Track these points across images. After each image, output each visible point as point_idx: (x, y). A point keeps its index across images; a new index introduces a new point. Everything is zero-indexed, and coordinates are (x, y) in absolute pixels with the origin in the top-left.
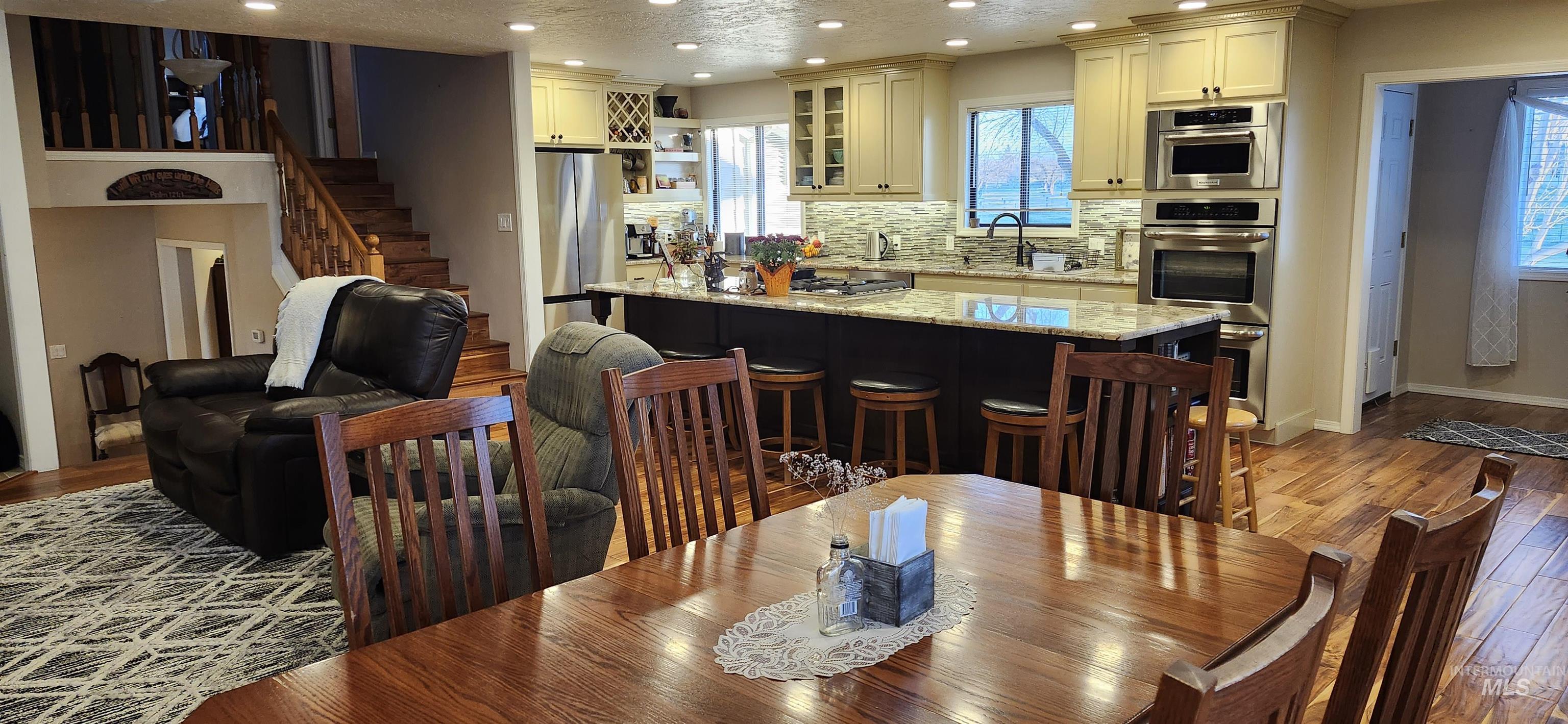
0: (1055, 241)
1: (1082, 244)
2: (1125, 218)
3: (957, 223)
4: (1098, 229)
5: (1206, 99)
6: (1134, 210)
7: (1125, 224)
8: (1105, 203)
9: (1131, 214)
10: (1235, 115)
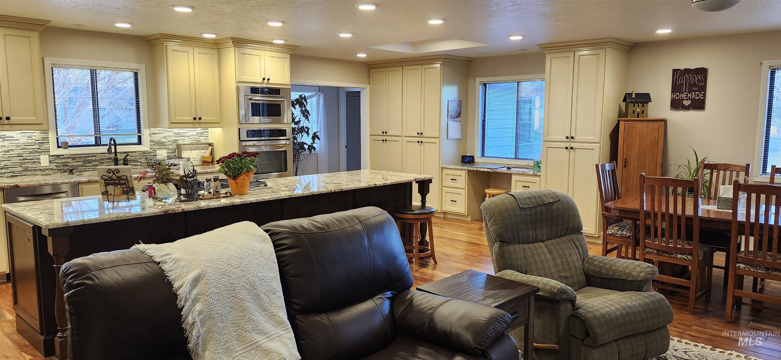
0: (134, 154)
1: (152, 154)
2: (177, 138)
3: (50, 146)
4: (161, 145)
5: (263, 83)
6: (181, 134)
7: (177, 142)
8: (164, 130)
9: (180, 136)
10: (274, 91)
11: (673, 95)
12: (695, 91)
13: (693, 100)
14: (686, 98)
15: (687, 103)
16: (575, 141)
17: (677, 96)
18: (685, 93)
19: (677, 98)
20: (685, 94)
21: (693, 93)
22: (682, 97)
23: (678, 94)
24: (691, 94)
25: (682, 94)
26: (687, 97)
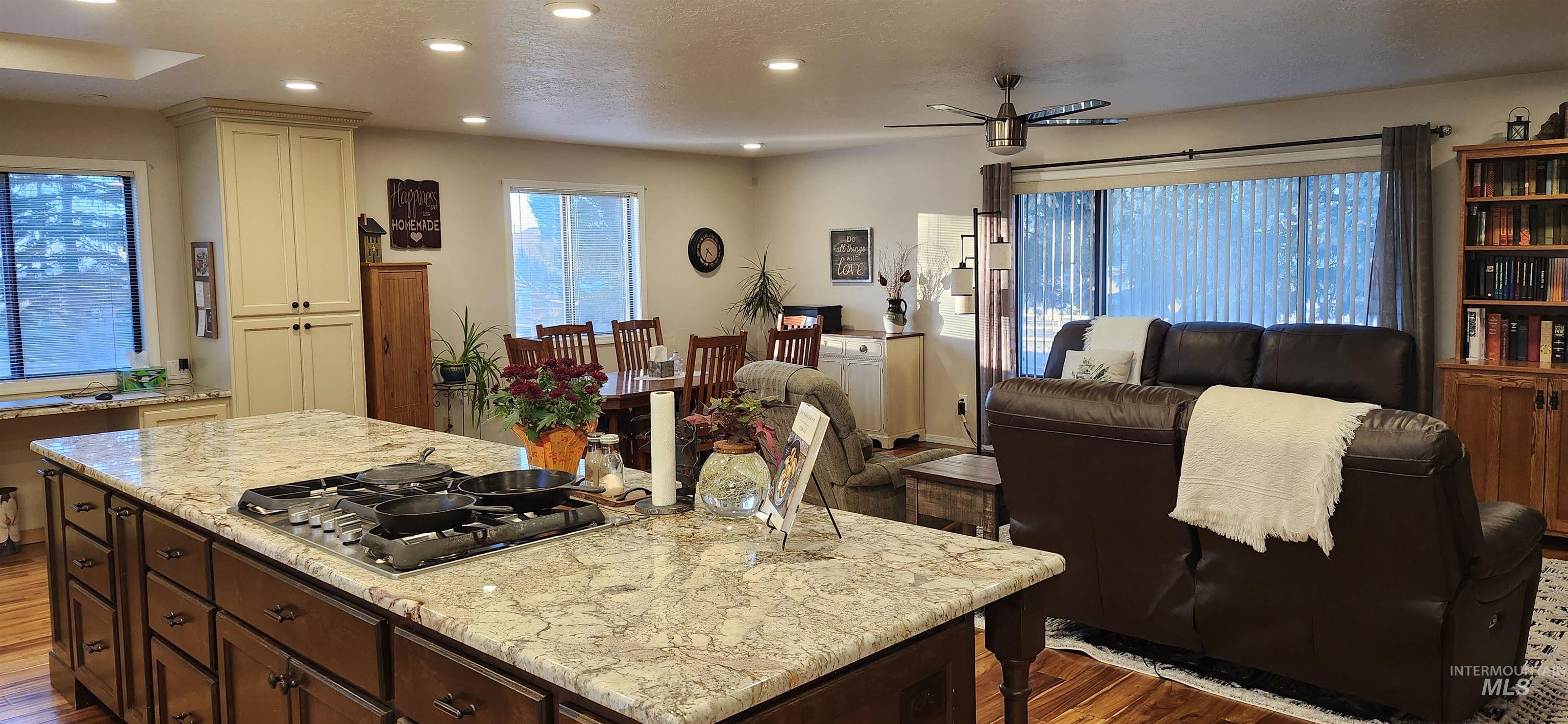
11: (395, 223)
12: (426, 219)
13: (424, 232)
14: (415, 229)
15: (416, 237)
16: (310, 311)
17: (401, 225)
18: (412, 221)
19: (401, 229)
20: (413, 223)
21: (424, 221)
22: (408, 228)
23: (401, 223)
24: (420, 223)
25: (407, 223)
26: (415, 227)
